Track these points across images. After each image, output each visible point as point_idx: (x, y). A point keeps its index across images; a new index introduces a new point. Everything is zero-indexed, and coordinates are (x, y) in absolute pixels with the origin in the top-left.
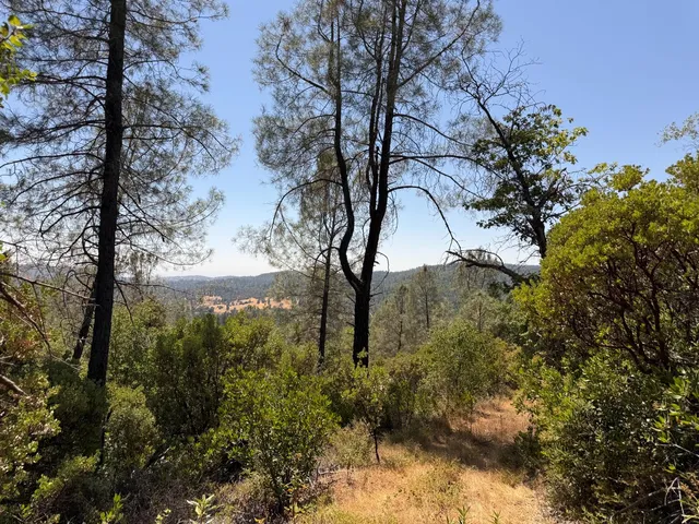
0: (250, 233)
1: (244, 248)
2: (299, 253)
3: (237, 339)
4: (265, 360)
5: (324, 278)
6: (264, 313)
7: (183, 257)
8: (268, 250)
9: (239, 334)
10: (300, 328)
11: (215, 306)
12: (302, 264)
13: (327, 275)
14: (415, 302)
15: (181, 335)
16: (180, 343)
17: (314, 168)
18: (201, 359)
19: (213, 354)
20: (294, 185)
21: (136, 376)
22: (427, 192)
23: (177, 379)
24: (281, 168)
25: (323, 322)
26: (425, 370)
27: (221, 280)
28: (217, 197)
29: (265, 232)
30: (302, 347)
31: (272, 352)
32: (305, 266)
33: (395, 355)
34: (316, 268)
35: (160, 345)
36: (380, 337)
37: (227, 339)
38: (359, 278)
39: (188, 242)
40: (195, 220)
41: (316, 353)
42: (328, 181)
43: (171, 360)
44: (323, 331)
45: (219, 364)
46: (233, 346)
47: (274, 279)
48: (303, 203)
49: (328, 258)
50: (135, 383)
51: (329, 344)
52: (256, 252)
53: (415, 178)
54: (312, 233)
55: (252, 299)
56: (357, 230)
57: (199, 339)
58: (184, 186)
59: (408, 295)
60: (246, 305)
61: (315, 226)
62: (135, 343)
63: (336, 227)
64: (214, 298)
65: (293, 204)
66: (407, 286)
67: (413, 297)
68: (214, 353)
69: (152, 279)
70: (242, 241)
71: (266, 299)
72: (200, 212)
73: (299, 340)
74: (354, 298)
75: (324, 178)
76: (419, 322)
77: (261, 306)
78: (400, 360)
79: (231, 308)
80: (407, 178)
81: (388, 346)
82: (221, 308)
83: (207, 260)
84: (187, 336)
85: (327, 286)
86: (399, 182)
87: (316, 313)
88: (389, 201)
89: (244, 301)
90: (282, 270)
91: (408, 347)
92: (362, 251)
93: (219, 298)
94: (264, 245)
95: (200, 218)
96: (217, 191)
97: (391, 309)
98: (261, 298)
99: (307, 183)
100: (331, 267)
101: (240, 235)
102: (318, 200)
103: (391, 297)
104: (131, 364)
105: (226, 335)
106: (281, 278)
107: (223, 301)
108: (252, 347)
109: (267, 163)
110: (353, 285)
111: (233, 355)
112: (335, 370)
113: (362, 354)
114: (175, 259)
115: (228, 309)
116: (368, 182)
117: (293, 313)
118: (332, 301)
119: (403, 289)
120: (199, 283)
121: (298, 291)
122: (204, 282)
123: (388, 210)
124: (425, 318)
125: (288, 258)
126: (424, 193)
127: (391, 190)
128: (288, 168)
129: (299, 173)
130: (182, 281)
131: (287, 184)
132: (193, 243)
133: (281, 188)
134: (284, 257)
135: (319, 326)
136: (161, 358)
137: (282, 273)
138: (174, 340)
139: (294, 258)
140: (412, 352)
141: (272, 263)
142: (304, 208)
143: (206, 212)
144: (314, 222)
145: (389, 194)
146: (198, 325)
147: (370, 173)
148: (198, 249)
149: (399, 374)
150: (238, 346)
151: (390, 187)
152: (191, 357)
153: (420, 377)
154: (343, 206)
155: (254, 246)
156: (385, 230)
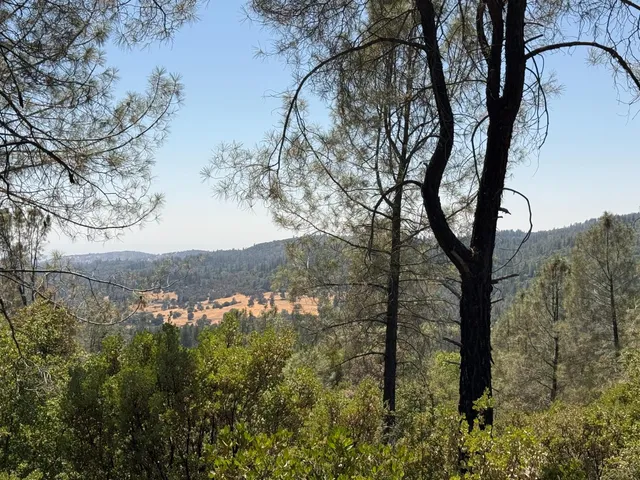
0: (238, 159)
1: (226, 189)
2: (335, 199)
3: (223, 375)
4: (281, 417)
5: (388, 247)
6: (264, 324)
7: (105, 213)
8: (275, 193)
9: (228, 365)
10: (341, 354)
11: (166, 313)
12: (343, 219)
13: (396, 242)
14: (585, 296)
15: (114, 368)
16: (113, 382)
17: (365, 16)
18: (156, 412)
19: (179, 405)
20: (325, 53)
21: (24, 452)
22: (613, 53)
23: (110, 455)
24: (296, 22)
25: (391, 340)
26: (616, 437)
27: (175, 259)
28: (166, 89)
29: (267, 154)
30: (348, 392)
31: (294, 400)
32: (349, 224)
33: (546, 408)
34: (373, 227)
35: (74, 386)
36: (511, 371)
37: (204, 375)
38: (467, 244)
39: (118, 180)
40: (125, 137)
41: (379, 403)
42: (394, 41)
43: (98, 416)
44: (390, 359)
45: (191, 423)
46: (215, 387)
47: (284, 254)
48: (343, 90)
49: (396, 206)
50: (23, 465)
51: (404, 386)
52: (250, 196)
53: (587, 25)
54: (362, 154)
55: (239, 297)
56: (458, 143)
57: (149, 375)
58: (100, 70)
59: (569, 280)
60: (226, 310)
61: (367, 138)
62: (22, 386)
63: (413, 140)
64: (162, 296)
65: (323, 93)
66: (567, 261)
67: (581, 283)
68: (180, 401)
69: (41, 261)
70: (223, 174)
71: (267, 296)
72: (134, 121)
73: (339, 378)
74: (458, 288)
75: (385, 37)
76: (596, 338)
77: (257, 310)
78: (560, 417)
79: (198, 315)
80: (568, 26)
81: (529, 390)
82: (177, 315)
83: (152, 217)
84: (125, 369)
85: (396, 265)
86: (549, 33)
87: (373, 321)
88: (529, 79)
89: (221, 301)
90: (300, 234)
91: (572, 391)
92: (470, 188)
93: (173, 296)
94: (265, 182)
95: (134, 132)
96: (166, 76)
97: (532, 312)
98: (255, 294)
99: (350, 49)
100: (403, 225)
101: (219, 162)
102: (375, 84)
103: (533, 286)
104: (15, 430)
105: (202, 366)
106: (299, 251)
107: (181, 303)
108: (255, 391)
109: (269, 11)
110: (454, 260)
111: (217, 405)
112: (424, 436)
113: (481, 403)
114: (89, 217)
115: (190, 317)
116: (482, 38)
117: (328, 322)
118: (407, 296)
119: (559, 268)
120: (132, 266)
121: (335, 277)
122: (142, 264)
123: (527, 96)
124: (610, 328)
125: (313, 208)
126: (607, 56)
127: (532, 54)
128: (311, 20)
129: (335, 28)
130: (99, 263)
131: (309, 53)
132: (128, 181)
133: (298, 61)
134: (306, 207)
135: (380, 349)
136: (79, 413)
137: (303, 241)
138: (102, 378)
139: (324, 208)
140: (585, 400)
141: (281, 221)
142: (345, 102)
143: (147, 121)
144: (366, 132)
145: (529, 63)
146: (147, 348)
147: (486, 19)
148: (138, 193)
149: (560, 446)
150: (227, 388)
151: (530, 46)
152: (136, 411)
153: (605, 453)
154: (429, 93)
155: (246, 184)
156: (521, 140)
